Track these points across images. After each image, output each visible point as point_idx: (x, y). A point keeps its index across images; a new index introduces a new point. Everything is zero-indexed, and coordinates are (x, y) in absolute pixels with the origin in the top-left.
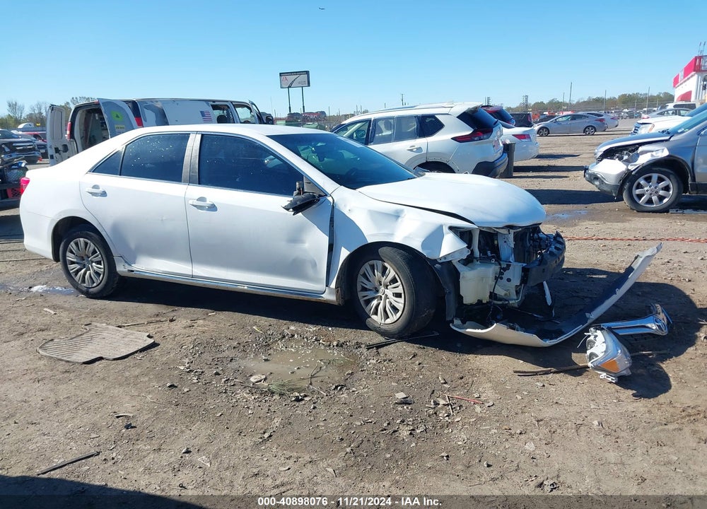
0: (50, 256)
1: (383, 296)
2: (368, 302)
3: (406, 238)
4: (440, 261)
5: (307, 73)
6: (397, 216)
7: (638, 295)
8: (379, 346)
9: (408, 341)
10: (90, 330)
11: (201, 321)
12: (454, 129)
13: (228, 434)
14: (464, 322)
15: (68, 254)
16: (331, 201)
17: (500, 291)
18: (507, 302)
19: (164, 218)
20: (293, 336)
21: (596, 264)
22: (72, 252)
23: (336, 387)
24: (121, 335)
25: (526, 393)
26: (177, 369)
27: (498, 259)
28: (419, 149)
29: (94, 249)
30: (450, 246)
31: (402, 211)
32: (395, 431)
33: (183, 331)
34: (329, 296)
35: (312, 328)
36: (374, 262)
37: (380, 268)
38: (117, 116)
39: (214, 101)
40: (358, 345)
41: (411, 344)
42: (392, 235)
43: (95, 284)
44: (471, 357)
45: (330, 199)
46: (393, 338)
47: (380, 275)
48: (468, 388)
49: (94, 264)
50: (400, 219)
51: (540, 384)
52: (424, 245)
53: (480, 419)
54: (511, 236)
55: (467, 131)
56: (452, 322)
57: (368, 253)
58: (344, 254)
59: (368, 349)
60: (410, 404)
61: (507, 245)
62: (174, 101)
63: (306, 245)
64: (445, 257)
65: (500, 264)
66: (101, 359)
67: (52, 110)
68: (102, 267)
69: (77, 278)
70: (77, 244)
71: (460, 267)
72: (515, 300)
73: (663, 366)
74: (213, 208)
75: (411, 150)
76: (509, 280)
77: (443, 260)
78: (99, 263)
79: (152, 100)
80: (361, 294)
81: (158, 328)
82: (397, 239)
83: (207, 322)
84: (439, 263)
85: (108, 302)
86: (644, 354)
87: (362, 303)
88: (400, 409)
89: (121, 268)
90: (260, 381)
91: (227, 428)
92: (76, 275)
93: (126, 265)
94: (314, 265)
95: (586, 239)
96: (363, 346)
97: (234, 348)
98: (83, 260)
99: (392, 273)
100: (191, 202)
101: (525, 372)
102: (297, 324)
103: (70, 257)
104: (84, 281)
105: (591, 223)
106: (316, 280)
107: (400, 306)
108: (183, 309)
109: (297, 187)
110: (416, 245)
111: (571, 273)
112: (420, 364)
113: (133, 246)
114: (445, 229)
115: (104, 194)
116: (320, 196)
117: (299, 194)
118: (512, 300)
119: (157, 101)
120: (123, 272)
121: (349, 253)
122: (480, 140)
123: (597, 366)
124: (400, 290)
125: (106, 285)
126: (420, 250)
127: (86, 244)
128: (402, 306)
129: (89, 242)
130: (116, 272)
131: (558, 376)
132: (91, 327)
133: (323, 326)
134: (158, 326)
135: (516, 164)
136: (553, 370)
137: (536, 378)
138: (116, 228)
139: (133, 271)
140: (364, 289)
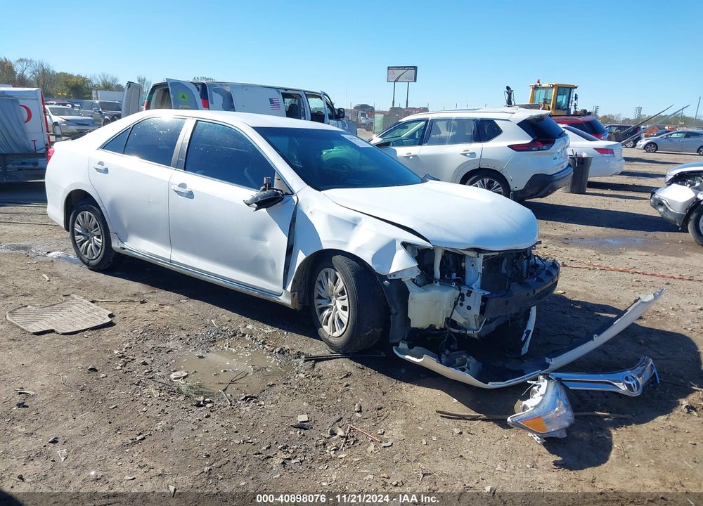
0: (62, 225)
1: (334, 307)
2: (322, 310)
3: (359, 248)
4: (389, 278)
5: (415, 68)
6: (354, 224)
7: (640, 344)
8: (319, 359)
9: (351, 359)
10: (65, 301)
11: (168, 307)
12: (512, 136)
13: (105, 429)
14: (411, 347)
15: (76, 225)
16: (296, 200)
17: (459, 318)
18: (464, 332)
19: (151, 200)
20: (244, 335)
21: (615, 301)
22: (78, 223)
23: (246, 398)
24: (88, 310)
25: (434, 438)
26: (111, 352)
27: (461, 282)
28: (473, 154)
29: (96, 223)
30: (401, 263)
31: (360, 219)
32: (269, 457)
33: (144, 315)
34: (285, 299)
35: (269, 329)
36: (328, 270)
37: (332, 276)
38: (183, 97)
39: (286, 90)
40: (299, 355)
41: (352, 362)
42: (346, 243)
43: (94, 258)
44: (405, 386)
45: (295, 198)
46: (338, 352)
47: (332, 284)
48: (378, 422)
49: (95, 237)
50: (356, 228)
51: (457, 431)
52: (374, 258)
53: (367, 460)
54: (480, 260)
55: (526, 139)
56: (397, 345)
57: (322, 259)
58: (301, 257)
59: (306, 361)
60: (305, 429)
61: (475, 269)
62: (244, 86)
63: (268, 244)
64: (394, 274)
65: (460, 290)
66: (52, 331)
67: (129, 86)
68: (101, 241)
69: (81, 249)
70: (83, 216)
71: (411, 287)
72: (474, 330)
73: (614, 433)
74: (190, 195)
75: (465, 155)
76: (469, 308)
77: (392, 278)
78: (99, 237)
79: (221, 84)
80: (317, 302)
81: (126, 308)
82: (350, 249)
83: (173, 309)
84: (388, 280)
85: (102, 275)
86: (599, 416)
87: (317, 311)
88: (292, 433)
89: (116, 245)
90: (179, 378)
91: (110, 423)
92: (81, 246)
93: (119, 242)
94: (274, 265)
95: (621, 271)
96: (303, 357)
97: (181, 339)
98: (87, 233)
99: (341, 285)
100: (173, 187)
101: (449, 414)
102: (257, 323)
103: (78, 229)
104: (86, 253)
105: (640, 253)
106: (274, 281)
107: (345, 320)
108: (163, 292)
109: (265, 182)
110: (367, 257)
111: (579, 307)
112: (346, 386)
113: (126, 224)
114: (398, 245)
115: (106, 171)
116: (287, 194)
117: (265, 190)
118: (470, 330)
119: (226, 85)
120: (117, 248)
121: (305, 257)
122: (538, 150)
123: (516, 422)
124: (346, 303)
125: (103, 258)
126: (370, 263)
127: (90, 217)
128: (347, 320)
129: (92, 215)
130: (111, 248)
131: (485, 424)
132: (69, 298)
133: (280, 328)
134: (127, 305)
135: (590, 179)
136: (483, 416)
137: (458, 422)
138: (113, 205)
139: (124, 249)
140: (320, 297)
